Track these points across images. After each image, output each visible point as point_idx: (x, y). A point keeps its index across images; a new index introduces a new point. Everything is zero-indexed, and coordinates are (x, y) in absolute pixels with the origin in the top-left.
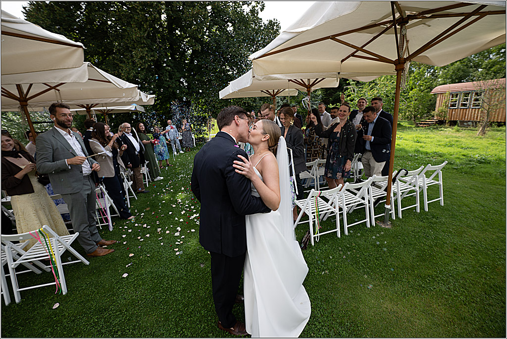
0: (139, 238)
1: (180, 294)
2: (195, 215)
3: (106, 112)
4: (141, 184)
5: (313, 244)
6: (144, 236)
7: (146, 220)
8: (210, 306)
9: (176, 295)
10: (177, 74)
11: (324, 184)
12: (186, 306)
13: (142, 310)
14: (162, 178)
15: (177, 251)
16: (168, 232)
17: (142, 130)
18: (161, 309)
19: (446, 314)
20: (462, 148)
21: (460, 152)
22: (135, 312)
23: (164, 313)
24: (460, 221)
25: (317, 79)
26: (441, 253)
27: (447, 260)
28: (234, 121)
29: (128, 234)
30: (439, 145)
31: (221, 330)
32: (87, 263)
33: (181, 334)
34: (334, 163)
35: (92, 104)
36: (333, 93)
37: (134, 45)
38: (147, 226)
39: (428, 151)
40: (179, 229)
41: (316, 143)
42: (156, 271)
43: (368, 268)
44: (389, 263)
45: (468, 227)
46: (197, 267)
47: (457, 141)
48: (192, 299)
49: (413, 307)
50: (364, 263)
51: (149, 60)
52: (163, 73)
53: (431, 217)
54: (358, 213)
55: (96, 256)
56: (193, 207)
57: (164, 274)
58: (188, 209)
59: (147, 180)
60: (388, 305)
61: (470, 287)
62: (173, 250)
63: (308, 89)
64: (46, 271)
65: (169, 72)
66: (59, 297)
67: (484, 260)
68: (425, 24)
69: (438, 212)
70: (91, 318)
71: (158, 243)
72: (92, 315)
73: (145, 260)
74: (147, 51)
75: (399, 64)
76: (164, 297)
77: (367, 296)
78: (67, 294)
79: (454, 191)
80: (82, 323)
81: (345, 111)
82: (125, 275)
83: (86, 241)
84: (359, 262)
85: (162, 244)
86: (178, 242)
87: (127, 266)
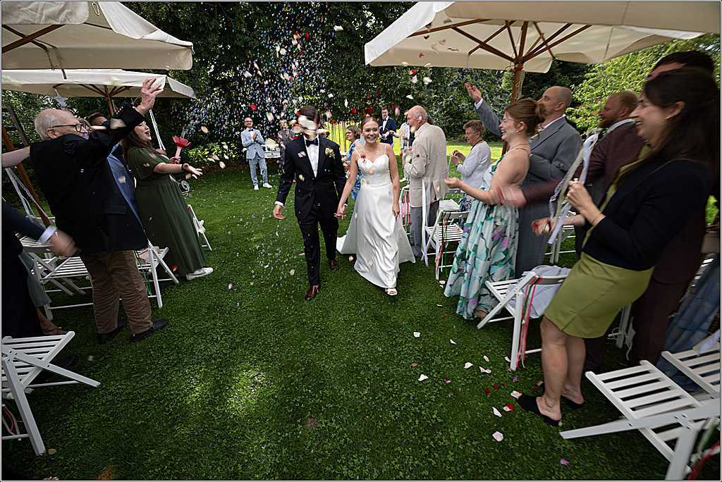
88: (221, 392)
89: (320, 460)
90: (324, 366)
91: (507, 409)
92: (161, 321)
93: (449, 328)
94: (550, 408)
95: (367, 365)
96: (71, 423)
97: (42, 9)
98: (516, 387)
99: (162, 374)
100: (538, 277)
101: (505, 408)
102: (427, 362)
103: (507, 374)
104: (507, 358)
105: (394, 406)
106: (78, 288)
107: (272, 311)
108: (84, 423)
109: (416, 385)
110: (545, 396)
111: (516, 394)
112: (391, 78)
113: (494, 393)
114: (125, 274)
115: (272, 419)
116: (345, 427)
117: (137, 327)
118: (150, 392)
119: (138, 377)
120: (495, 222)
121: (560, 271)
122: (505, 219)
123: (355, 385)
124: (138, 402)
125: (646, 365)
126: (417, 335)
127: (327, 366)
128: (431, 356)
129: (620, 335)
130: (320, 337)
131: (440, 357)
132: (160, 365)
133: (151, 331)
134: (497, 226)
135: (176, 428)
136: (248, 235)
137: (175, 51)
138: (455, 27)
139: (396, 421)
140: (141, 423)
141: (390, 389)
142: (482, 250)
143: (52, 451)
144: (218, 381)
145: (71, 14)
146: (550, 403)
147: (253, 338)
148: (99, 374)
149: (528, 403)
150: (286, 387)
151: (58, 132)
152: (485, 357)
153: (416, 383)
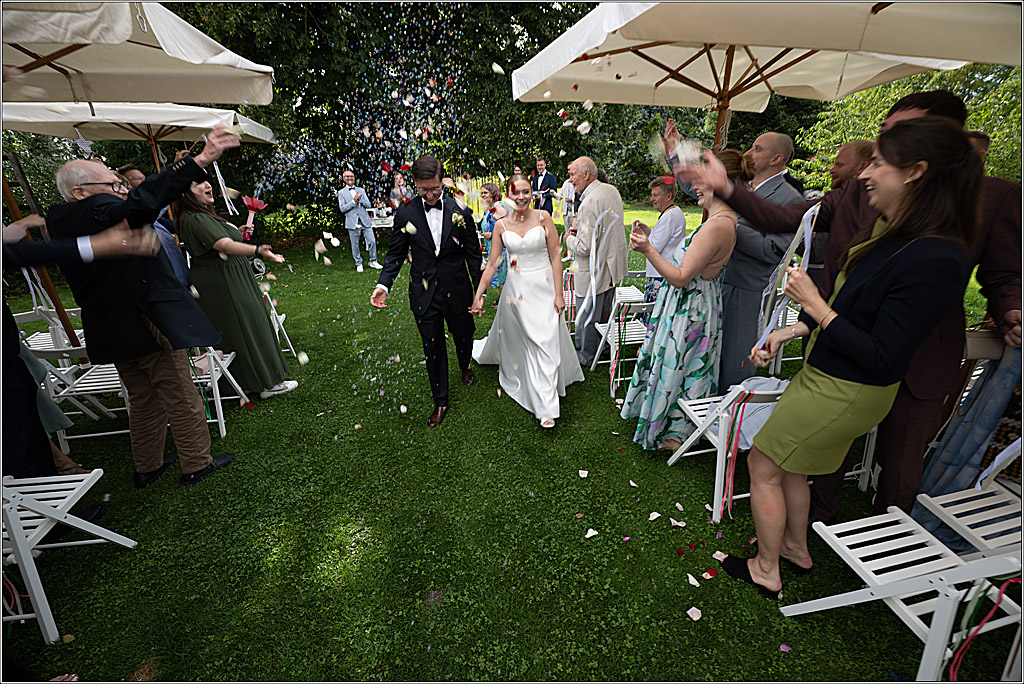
88: (309, 555)
89: (447, 648)
90: (453, 518)
91: (707, 576)
92: (224, 456)
93: (628, 465)
94: (765, 574)
95: (514, 516)
96: (96, 599)
97: (68, 23)
98: (720, 546)
99: (225, 530)
100: (747, 392)
101: (704, 575)
102: (597, 512)
103: (707, 528)
104: (708, 506)
105: (550, 573)
106: (106, 410)
107: (381, 441)
108: (115, 599)
109: (581, 544)
110: (758, 557)
111: (720, 556)
112: (550, 118)
113: (690, 555)
114: (174, 389)
115: (381, 591)
116: (481, 601)
117: (189, 464)
118: (208, 556)
119: (190, 534)
120: (689, 317)
121: (779, 384)
122: (704, 312)
123: (496, 544)
124: (191, 569)
125: (895, 512)
126: (583, 474)
127: (457, 518)
128: (602, 504)
129: (864, 473)
130: (449, 477)
131: (615, 504)
132: (223, 517)
133: (210, 470)
134: (692, 322)
135: (245, 604)
136: (348, 334)
137: (248, 79)
138: (635, 50)
139: (554, 593)
140: (196, 599)
141: (546, 550)
142: (671, 355)
143: (69, 638)
144: (304, 540)
145: (107, 29)
146: (766, 566)
147: (354, 479)
148: (136, 530)
149: (736, 568)
150: (400, 548)
151: (88, 191)
152: (678, 504)
153: (582, 541)
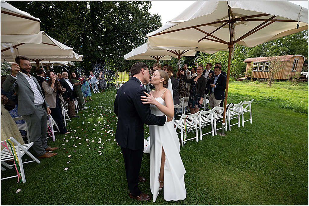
0: (74, 145)
1: (104, 179)
2: (110, 131)
3: (48, 64)
4: (74, 111)
5: (183, 146)
6: (77, 144)
7: (78, 134)
8: (124, 185)
9: (101, 179)
10: (96, 43)
11: (187, 112)
12: (109, 185)
13: (79, 190)
14: (87, 108)
15: (100, 153)
16: (93, 141)
17: (74, 77)
18: (92, 188)
19: (256, 181)
20: (260, 93)
21: (259, 95)
22: (75, 191)
23: (95, 191)
24: (261, 132)
25: (184, 51)
26: (252, 149)
27: (255, 153)
28: (141, 71)
29: (66, 143)
30: (248, 91)
31: (132, 198)
32: (39, 162)
33: (106, 203)
34: (193, 99)
35: (40, 59)
36: (190, 59)
37: (68, 23)
38: (79, 138)
39: (243, 94)
40: (100, 139)
41: (183, 88)
42: (87, 166)
43: (214, 158)
44: (225, 155)
45: (264, 134)
46: (114, 162)
47: (257, 89)
48: (112, 181)
49: (239, 178)
50: (212, 156)
51: (78, 33)
52: (88, 42)
53: (246, 130)
54: (207, 128)
55: (45, 158)
56: (108, 126)
57: (92, 167)
58: (105, 127)
59: (77, 109)
60: (226, 178)
61: (267, 166)
62: (98, 152)
63: (179, 56)
64: (9, 169)
65: (91, 41)
66: (21, 185)
67: (274, 152)
68: (244, 24)
69: (249, 127)
70: (45, 197)
71: (87, 148)
72: (45, 195)
73: (79, 159)
74: (77, 27)
75: (231, 44)
76: (94, 181)
77: (215, 174)
78: (26, 183)
79: (257, 116)
80: (38, 200)
81: (200, 70)
82: (66, 169)
83: (38, 147)
84: (209, 155)
85: (90, 149)
86: (100, 147)
87: (67, 163)
